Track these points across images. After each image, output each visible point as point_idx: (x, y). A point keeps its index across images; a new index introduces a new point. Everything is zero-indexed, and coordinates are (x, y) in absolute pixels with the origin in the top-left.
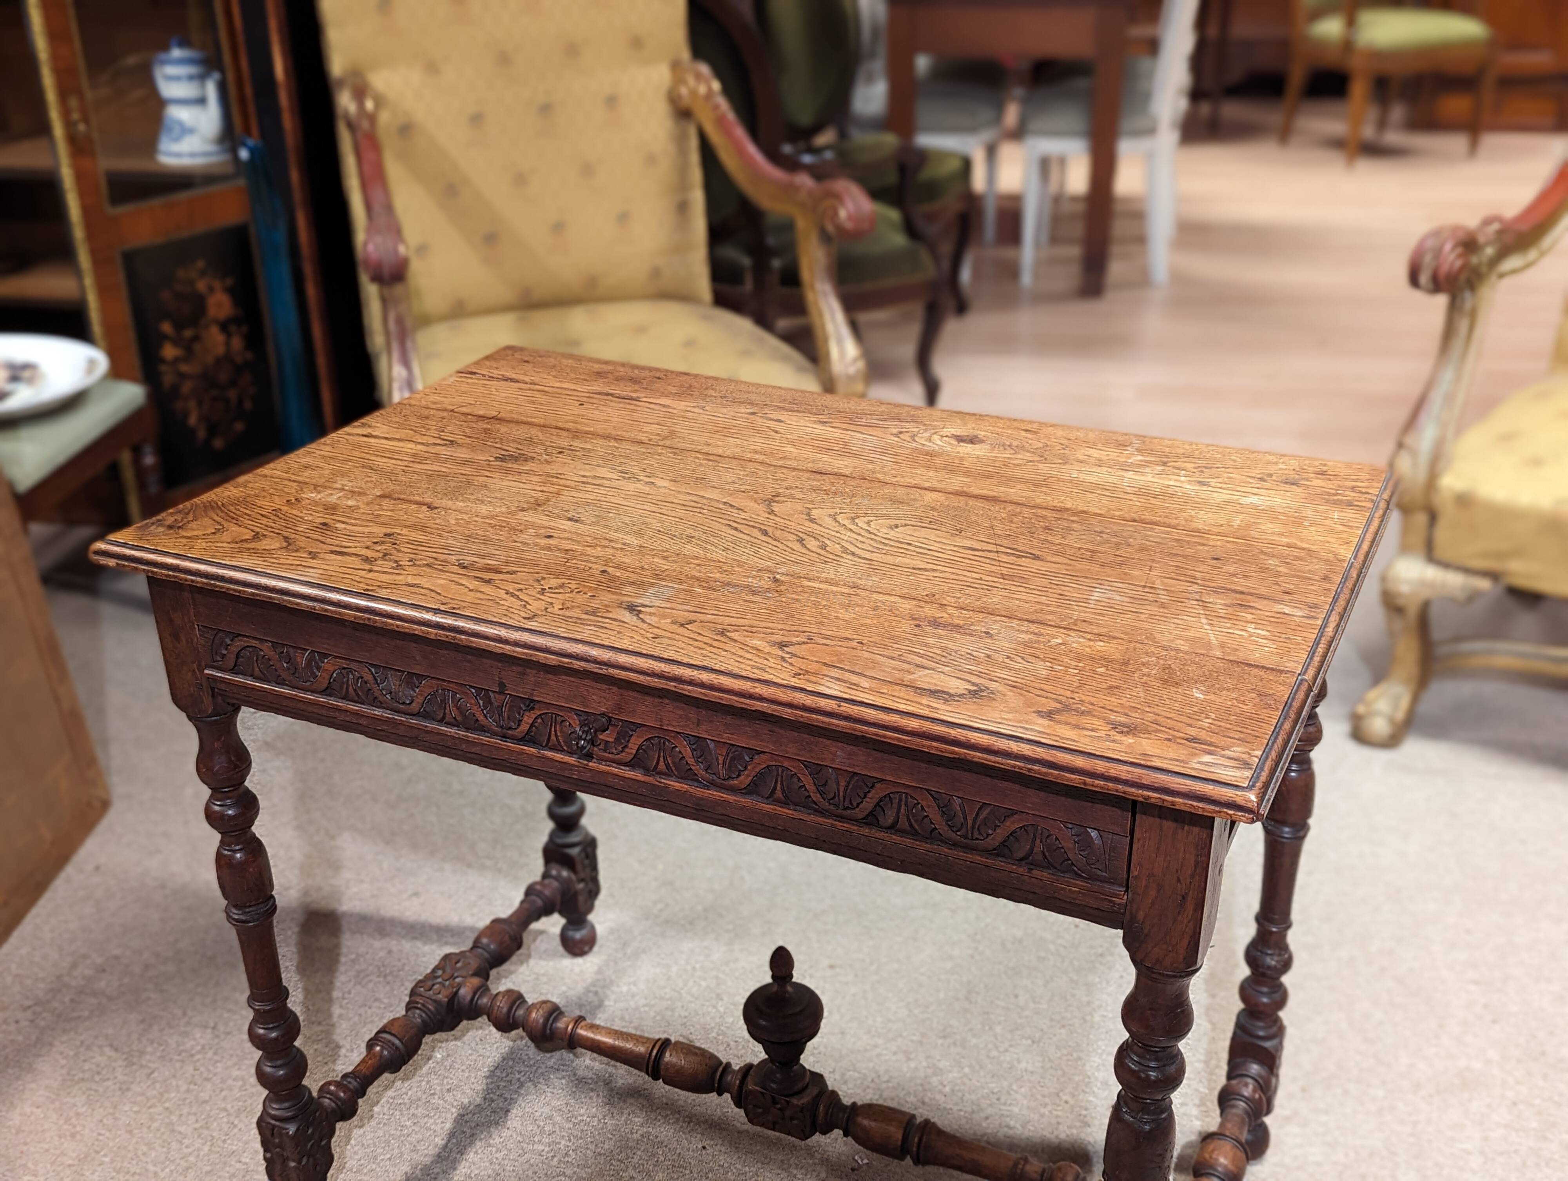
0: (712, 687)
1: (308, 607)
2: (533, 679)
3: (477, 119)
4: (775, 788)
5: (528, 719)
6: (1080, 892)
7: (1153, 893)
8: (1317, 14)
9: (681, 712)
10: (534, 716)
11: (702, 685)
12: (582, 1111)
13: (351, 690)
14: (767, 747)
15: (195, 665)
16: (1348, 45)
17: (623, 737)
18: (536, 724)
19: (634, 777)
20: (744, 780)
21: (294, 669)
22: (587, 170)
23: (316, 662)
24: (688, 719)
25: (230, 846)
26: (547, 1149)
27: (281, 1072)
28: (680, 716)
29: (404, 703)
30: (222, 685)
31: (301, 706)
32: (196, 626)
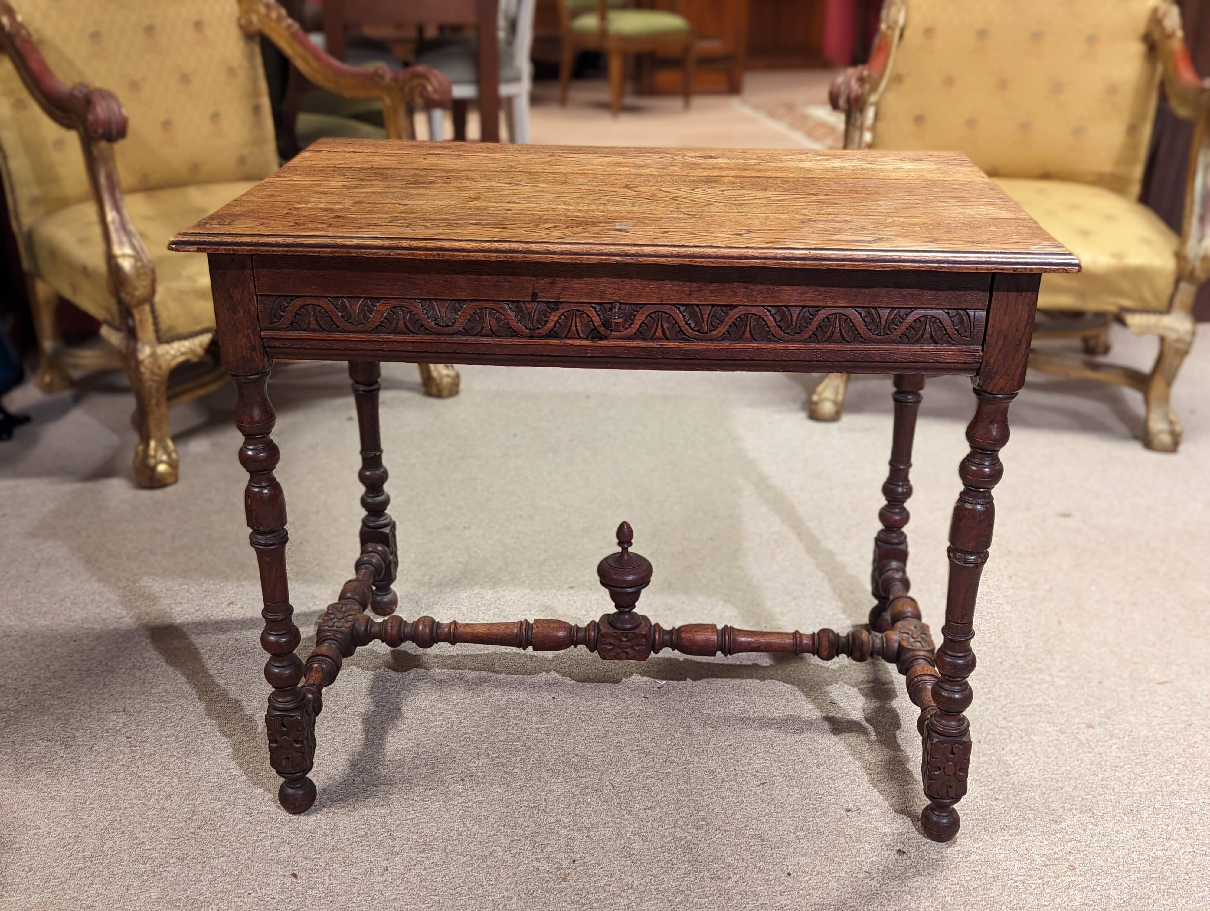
0: (717, 257)
1: (383, 254)
2: (560, 286)
3: (95, 36)
4: (745, 331)
5: (554, 317)
6: (954, 354)
7: (1001, 343)
8: (577, 13)
9: (677, 288)
10: (559, 315)
11: (710, 257)
12: (454, 697)
13: (401, 323)
14: (742, 301)
15: (250, 331)
16: (603, 33)
17: (629, 318)
18: (560, 321)
19: (637, 345)
20: (722, 330)
21: (347, 316)
22: (185, 79)
23: (368, 307)
24: (683, 292)
25: (261, 483)
26: (444, 723)
27: (287, 672)
28: (677, 291)
29: (448, 326)
30: (276, 343)
31: (351, 345)
32: (255, 297)
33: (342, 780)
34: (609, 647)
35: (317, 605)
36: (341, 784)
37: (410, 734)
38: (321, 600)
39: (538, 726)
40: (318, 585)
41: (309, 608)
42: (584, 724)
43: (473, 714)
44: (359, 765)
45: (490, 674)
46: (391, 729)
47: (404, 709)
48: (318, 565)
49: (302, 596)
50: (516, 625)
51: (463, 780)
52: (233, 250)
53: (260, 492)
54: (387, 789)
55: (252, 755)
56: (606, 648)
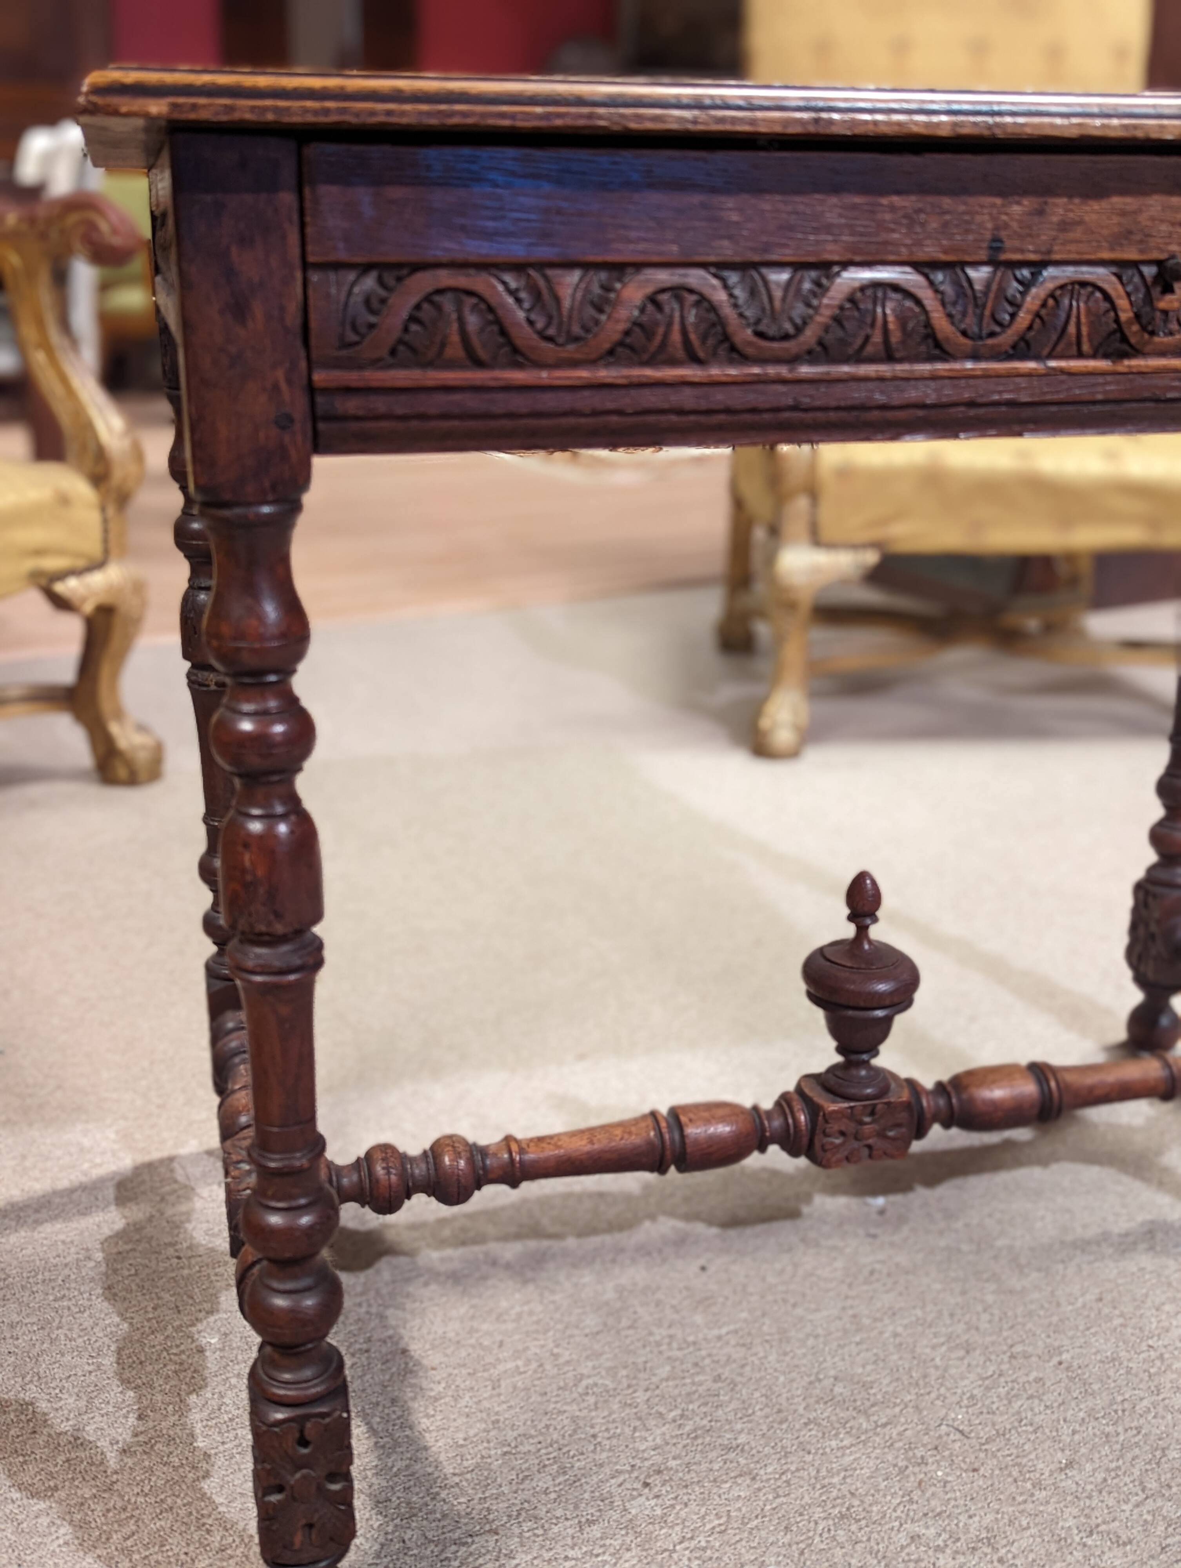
13: (674, 333)
15: (281, 372)
18: (1043, 313)
30: (352, 405)
31: (548, 401)
32: (299, 275)
33: (377, 1547)
34: (838, 1141)
35: (101, 1165)
36: (378, 1555)
37: (462, 1403)
38: (103, 1153)
39: (716, 1332)
40: (79, 1127)
41: (85, 1174)
42: (799, 1311)
43: (568, 1332)
44: (395, 1501)
45: (545, 1243)
46: (414, 1399)
47: (416, 1348)
48: (59, 1087)
49: (59, 1153)
50: (643, 1125)
51: (646, 1485)
52: (276, 110)
53: (269, 834)
54: (492, 1544)
55: (126, 1531)
56: (832, 1143)
